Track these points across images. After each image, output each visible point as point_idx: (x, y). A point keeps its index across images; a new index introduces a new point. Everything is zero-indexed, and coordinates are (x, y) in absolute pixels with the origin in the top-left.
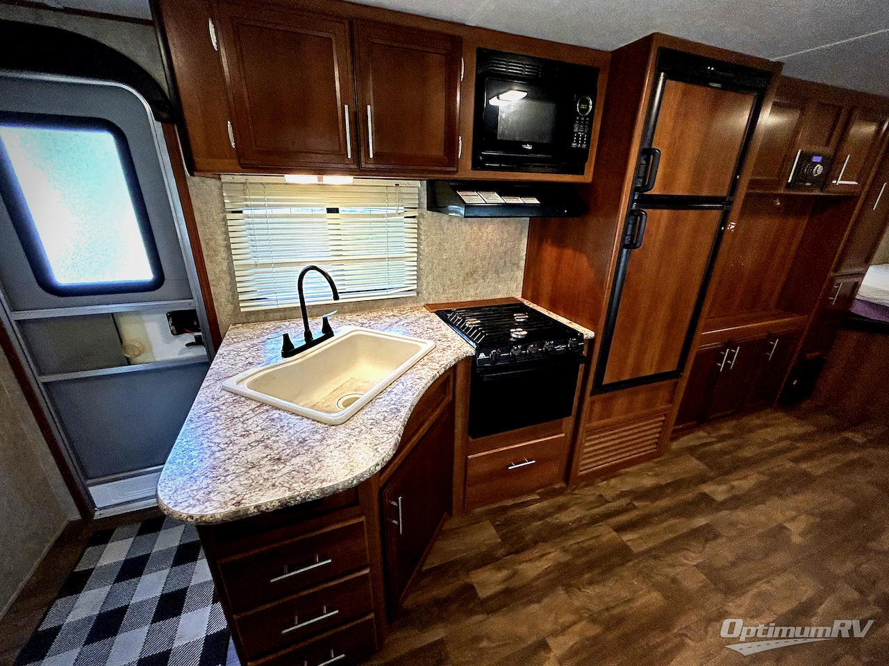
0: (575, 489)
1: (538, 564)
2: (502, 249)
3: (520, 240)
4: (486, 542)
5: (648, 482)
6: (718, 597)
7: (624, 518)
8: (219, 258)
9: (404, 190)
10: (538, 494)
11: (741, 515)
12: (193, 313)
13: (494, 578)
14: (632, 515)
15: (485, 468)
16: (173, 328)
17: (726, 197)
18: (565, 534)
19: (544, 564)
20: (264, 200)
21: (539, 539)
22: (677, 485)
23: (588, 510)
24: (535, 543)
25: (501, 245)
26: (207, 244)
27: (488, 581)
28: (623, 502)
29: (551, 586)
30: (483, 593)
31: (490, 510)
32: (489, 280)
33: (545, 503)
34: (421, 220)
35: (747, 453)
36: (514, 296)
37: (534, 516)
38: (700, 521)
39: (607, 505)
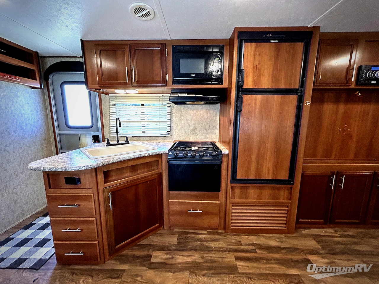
0: (227, 235)
1: (185, 258)
2: (207, 121)
3: (216, 117)
4: (170, 243)
5: (273, 243)
8: (107, 119)
9: (165, 97)
10: (208, 232)
12: (98, 136)
13: (162, 257)
14: (251, 255)
15: (177, 208)
16: (93, 140)
17: (298, 89)
18: (209, 251)
19: (188, 259)
20: (120, 101)
21: (194, 249)
22: (292, 250)
23: (227, 245)
24: (191, 249)
25: (207, 118)
26: (104, 115)
27: (159, 257)
28: (251, 248)
29: (184, 269)
30: (153, 260)
31: (181, 232)
32: (202, 133)
33: (208, 236)
34: (173, 108)
36: (215, 141)
37: (200, 240)
39: (240, 246)
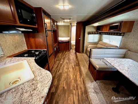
5: (56, 66)
6: (68, 70)
7: (58, 71)
11: (64, 63)
13: (53, 89)
14: (58, 70)
19: (56, 81)
22: (58, 64)
23: (54, 73)
25: (20, 40)
28: (56, 69)
29: (59, 82)
30: (54, 91)
32: (20, 47)
35: (60, 58)
38: (63, 66)
39: (55, 71)
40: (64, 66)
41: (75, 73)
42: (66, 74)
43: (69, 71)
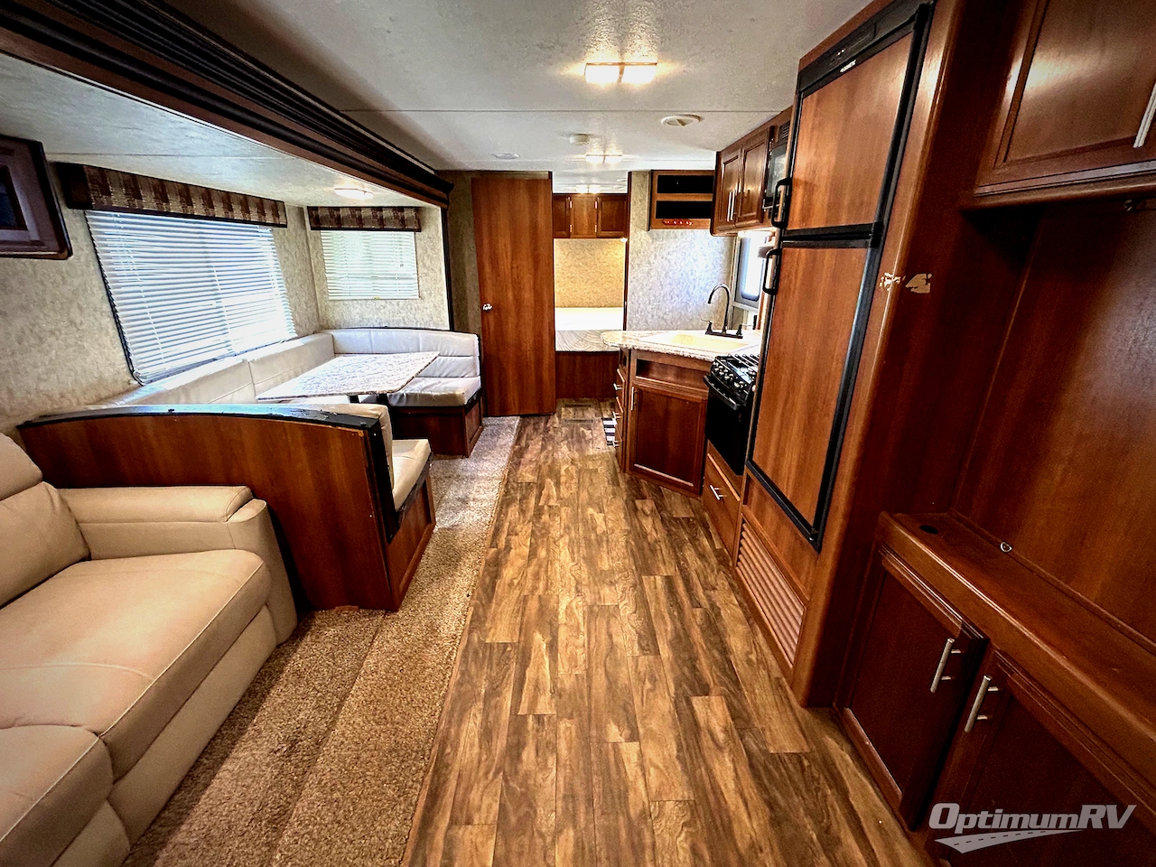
40: (648, 641)
41: (537, 576)
42: (605, 564)
43: (585, 590)
